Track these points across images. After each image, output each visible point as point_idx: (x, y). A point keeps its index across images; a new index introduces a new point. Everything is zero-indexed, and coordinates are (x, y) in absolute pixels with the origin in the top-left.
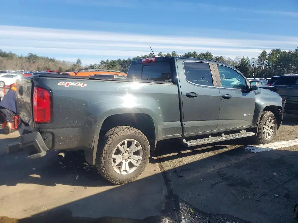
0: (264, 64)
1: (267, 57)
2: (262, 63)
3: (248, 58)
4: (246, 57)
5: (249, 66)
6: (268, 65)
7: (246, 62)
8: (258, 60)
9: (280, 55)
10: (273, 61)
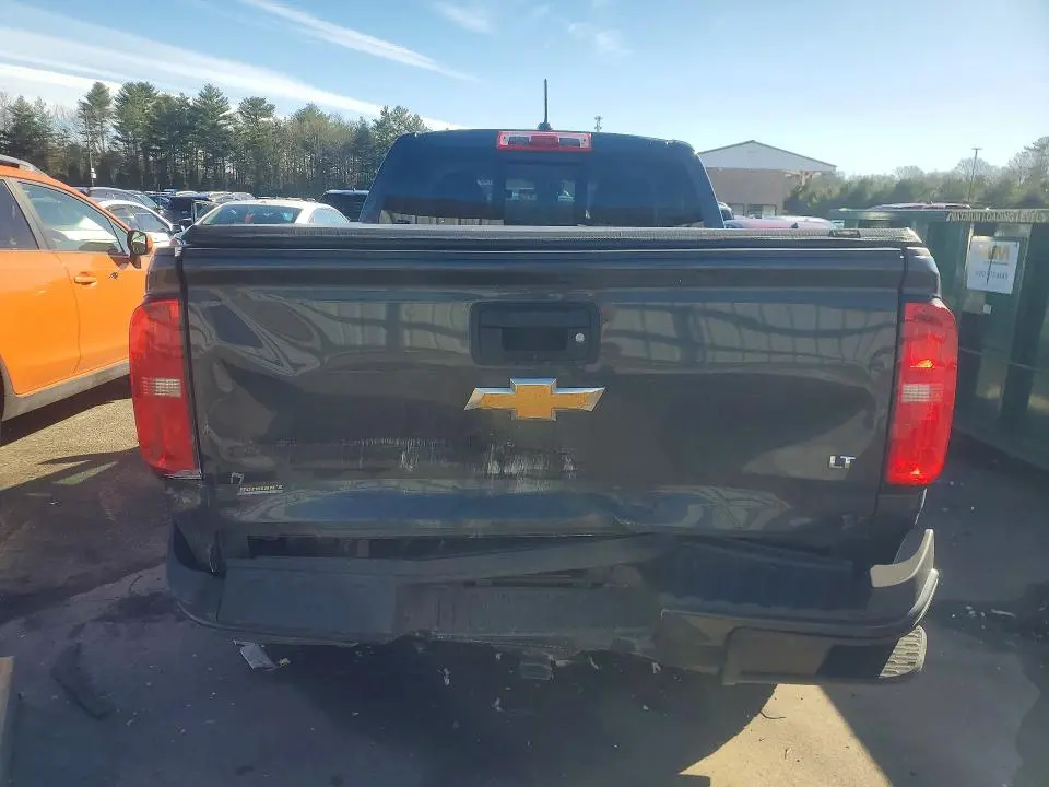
0: (104, 133)
1: (112, 107)
2: (98, 128)
3: (39, 103)
4: (30, 100)
5: (51, 135)
6: (119, 139)
7: (36, 120)
8: (82, 116)
9: (154, 106)
10: (137, 125)
